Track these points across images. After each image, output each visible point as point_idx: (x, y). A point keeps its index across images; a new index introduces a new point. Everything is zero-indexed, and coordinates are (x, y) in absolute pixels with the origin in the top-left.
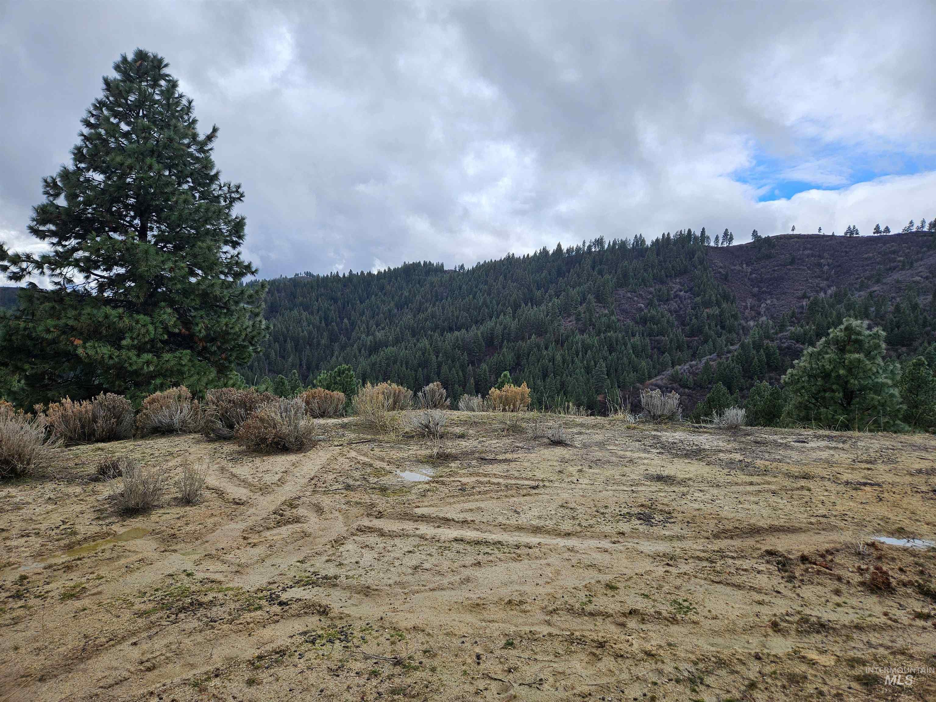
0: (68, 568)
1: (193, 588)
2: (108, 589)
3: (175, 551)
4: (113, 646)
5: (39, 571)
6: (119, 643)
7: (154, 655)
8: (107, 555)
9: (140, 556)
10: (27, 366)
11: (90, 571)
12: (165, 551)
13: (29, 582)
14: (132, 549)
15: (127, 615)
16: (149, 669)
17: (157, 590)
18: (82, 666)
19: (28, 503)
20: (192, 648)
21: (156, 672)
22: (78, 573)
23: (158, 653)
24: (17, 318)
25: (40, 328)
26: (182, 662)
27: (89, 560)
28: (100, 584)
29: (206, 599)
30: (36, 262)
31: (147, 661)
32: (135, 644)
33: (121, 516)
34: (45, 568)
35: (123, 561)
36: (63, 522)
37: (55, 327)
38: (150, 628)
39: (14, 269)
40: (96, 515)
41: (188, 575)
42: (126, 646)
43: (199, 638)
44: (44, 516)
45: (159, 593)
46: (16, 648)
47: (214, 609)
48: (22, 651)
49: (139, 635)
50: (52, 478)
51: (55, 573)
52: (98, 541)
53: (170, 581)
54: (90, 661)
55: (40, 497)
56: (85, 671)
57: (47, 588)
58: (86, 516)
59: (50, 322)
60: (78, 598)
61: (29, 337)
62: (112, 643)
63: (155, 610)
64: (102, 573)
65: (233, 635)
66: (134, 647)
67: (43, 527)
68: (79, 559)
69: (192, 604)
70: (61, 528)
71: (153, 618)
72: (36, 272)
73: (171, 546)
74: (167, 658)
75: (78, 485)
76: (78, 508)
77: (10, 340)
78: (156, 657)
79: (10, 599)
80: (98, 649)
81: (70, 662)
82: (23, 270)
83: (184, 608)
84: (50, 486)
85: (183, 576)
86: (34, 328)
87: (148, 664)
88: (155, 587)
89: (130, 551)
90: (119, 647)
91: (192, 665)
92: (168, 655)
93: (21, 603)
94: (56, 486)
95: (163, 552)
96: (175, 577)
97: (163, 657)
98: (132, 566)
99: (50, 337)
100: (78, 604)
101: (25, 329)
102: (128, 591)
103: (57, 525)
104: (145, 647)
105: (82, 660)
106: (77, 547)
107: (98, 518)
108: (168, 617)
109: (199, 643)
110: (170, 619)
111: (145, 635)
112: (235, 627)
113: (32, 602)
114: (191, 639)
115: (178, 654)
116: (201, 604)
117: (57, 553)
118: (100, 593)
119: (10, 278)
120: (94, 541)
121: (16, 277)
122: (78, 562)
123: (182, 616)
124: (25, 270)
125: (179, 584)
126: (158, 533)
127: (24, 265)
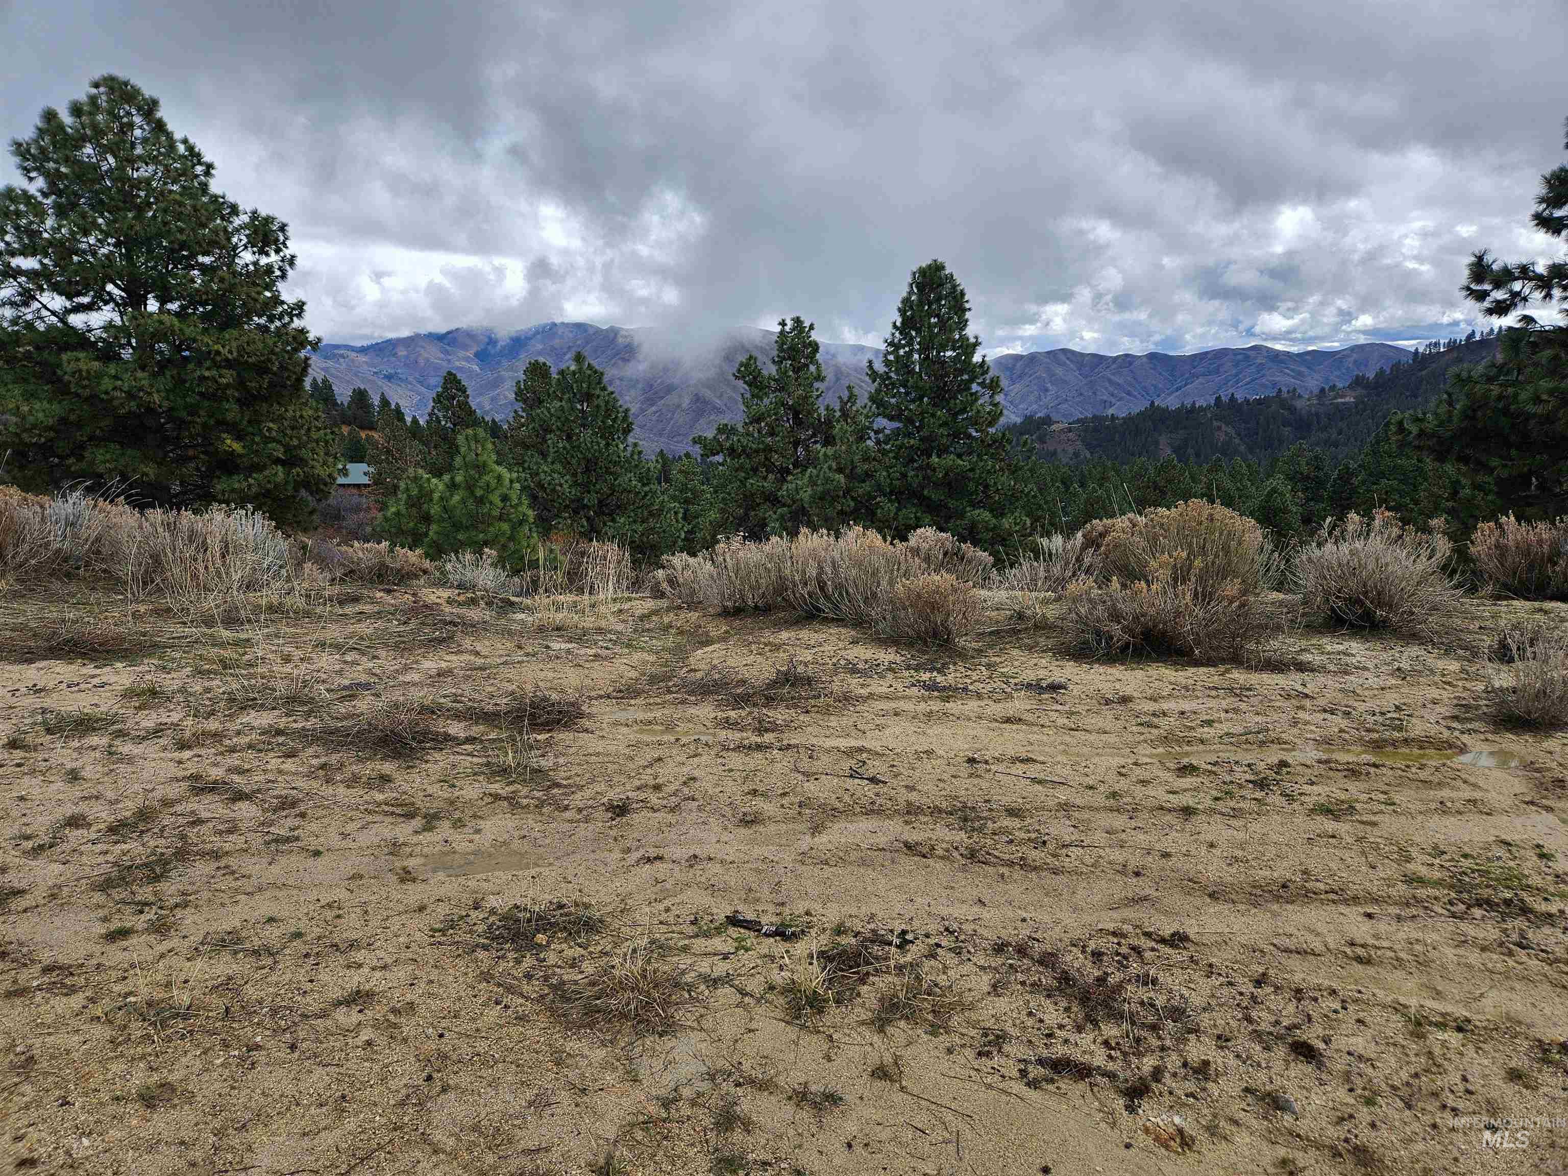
0: (1353, 772)
1: (1536, 880)
2: (1390, 824)
3: (1549, 809)
4: (1334, 902)
5: (1309, 763)
6: (1346, 902)
7: (1376, 943)
8: (1423, 775)
9: (1478, 795)
10: (1495, 462)
11: (1385, 788)
12: (1532, 803)
13: (1288, 773)
14: (1472, 780)
15: (1390, 870)
16: (1359, 960)
17: (1465, 856)
18: (1275, 907)
19: (1366, 669)
20: (1451, 967)
21: (1371, 971)
22: (1362, 786)
23: (1385, 944)
24: (1490, 380)
25: (1523, 396)
26: (1425, 979)
27: (1390, 773)
28: (1381, 812)
29: (1542, 907)
30: (1539, 277)
31: (1362, 946)
32: (1369, 916)
33: (1495, 723)
34: (1319, 761)
35: (1445, 793)
36: (1397, 707)
37: (1551, 392)
38: (1408, 904)
39: (1500, 295)
40: (1456, 712)
41: (1542, 856)
42: (1353, 913)
43: (1474, 957)
44: (1376, 692)
45: (1466, 863)
46: (1212, 845)
47: (1547, 930)
48: (1217, 852)
49: (1385, 906)
50: (1413, 637)
51: (1331, 773)
52: (1427, 751)
53: (1501, 852)
54: (1289, 907)
55: (1388, 664)
56: (1275, 915)
57: (1307, 788)
58: (1438, 709)
59: (1545, 384)
60: (1337, 818)
61: (1506, 412)
62: (1332, 896)
63: (1439, 883)
64: (1397, 798)
65: (1547, 986)
66: (1366, 919)
67: (1361, 707)
68: (1375, 766)
69: (1508, 902)
70: (1389, 715)
71: (1422, 893)
72: (1538, 295)
73: (1545, 797)
74: (1398, 959)
75: (1459, 658)
76: (1434, 693)
77: (1473, 418)
78: (1379, 948)
79: (1251, 785)
80: (1308, 896)
81: (1259, 892)
82: (1515, 295)
83: (1488, 902)
84: (1415, 650)
85: (1531, 854)
86: (1516, 395)
87: (1360, 951)
88: (1467, 850)
89: (1465, 782)
90: (1342, 908)
91: (1438, 993)
92: (1402, 955)
93: (1259, 795)
94: (1423, 653)
95: (1527, 803)
96: (1514, 849)
97: (1390, 954)
98: (1449, 804)
99: (1539, 410)
100: (1330, 825)
101: (1500, 398)
102: (1417, 839)
103: (1384, 710)
104: (1382, 927)
105: (1277, 898)
106: (1390, 749)
107: (1455, 718)
108: (1451, 903)
109: (1469, 966)
110: (1452, 909)
111: (1394, 910)
112: (1556, 975)
113: (1275, 799)
114: (1461, 951)
115: (1423, 963)
116: (1525, 911)
117: (1353, 748)
118: (1374, 824)
119: (1490, 312)
120: (1421, 748)
121: (1501, 309)
122: (1372, 770)
123: (1477, 912)
124: (1518, 294)
125: (1512, 864)
126: (1538, 770)
127: (1517, 286)
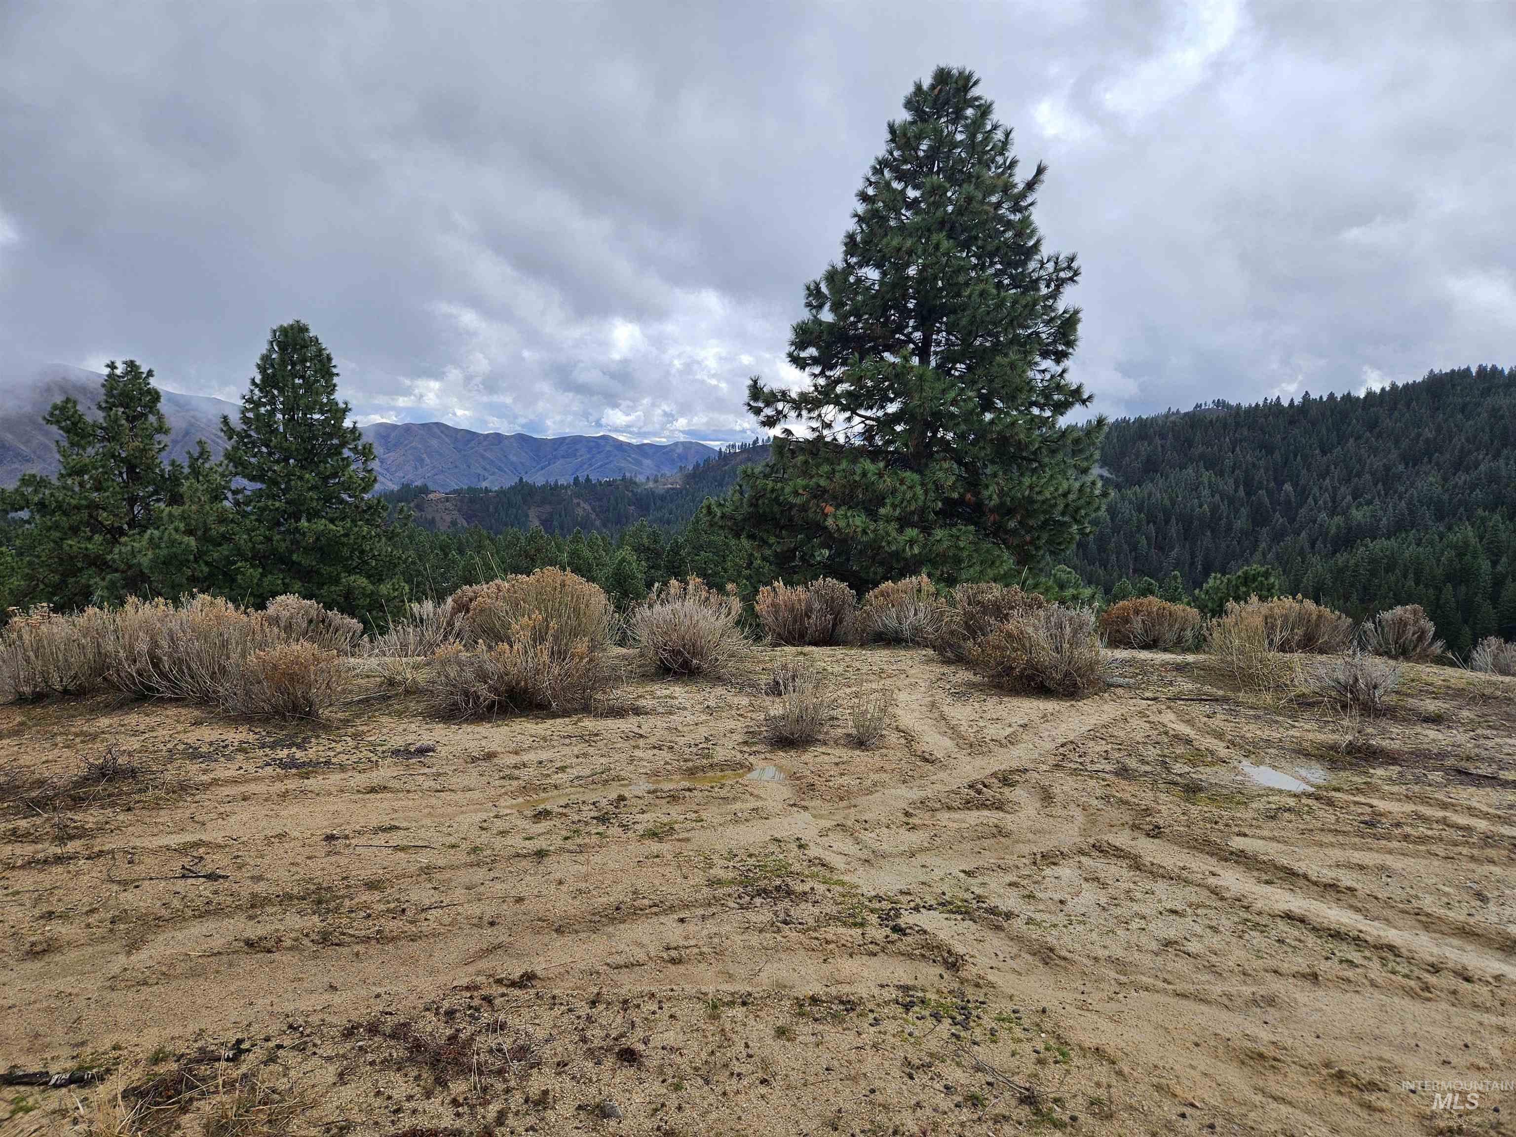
0: (673, 798)
1: (796, 868)
2: (700, 838)
3: (805, 808)
4: (656, 914)
5: (640, 795)
6: (665, 912)
7: (686, 944)
8: (723, 793)
9: (759, 804)
10: (772, 540)
11: (696, 808)
12: (794, 805)
13: (625, 806)
14: (756, 792)
15: (698, 878)
16: (673, 961)
17: (750, 856)
18: (611, 929)
19: (685, 709)
20: (739, 951)
21: (681, 969)
22: (679, 808)
23: (692, 943)
24: (766, 476)
25: (787, 490)
26: (720, 966)
27: (700, 794)
28: (693, 829)
29: (799, 888)
30: (793, 401)
31: (675, 949)
32: (682, 920)
33: (772, 745)
34: (649, 792)
35: (738, 806)
36: (706, 738)
37: (805, 488)
38: (709, 905)
39: (769, 411)
40: (746, 738)
41: (800, 846)
42: (670, 920)
43: (754, 939)
44: (692, 728)
45: (752, 861)
46: (560, 883)
47: (803, 906)
48: (564, 888)
49: (693, 910)
50: (719, 680)
51: (658, 801)
52: (726, 773)
53: (773, 847)
54: (622, 926)
55: (701, 703)
56: (610, 936)
57: (639, 817)
58: (735, 737)
59: (801, 482)
60: (661, 840)
61: (776, 499)
62: (655, 909)
63: (732, 882)
64: (704, 815)
65: (802, 952)
66: (679, 924)
67: (681, 741)
68: (690, 790)
69: (778, 888)
70: (701, 746)
71: (720, 892)
72: (793, 414)
73: (803, 800)
74: (701, 954)
75: (748, 695)
76: (731, 724)
77: (756, 506)
78: (687, 948)
79: (595, 821)
80: (636, 913)
81: (597, 918)
82: (779, 412)
83: (765, 891)
84: (720, 690)
85: (793, 846)
86: (783, 489)
87: (674, 954)
88: (752, 850)
89: (751, 795)
90: (663, 919)
91: (730, 976)
92: (704, 949)
93: (601, 829)
94: (725, 692)
95: (792, 806)
96: (782, 844)
97: (696, 950)
98: (740, 815)
99: (798, 501)
100: (655, 846)
101: (773, 490)
102: (718, 847)
103: (698, 742)
104: (691, 928)
105: (612, 920)
106: (701, 774)
107: (746, 743)
108: (740, 897)
109: (751, 948)
110: (741, 902)
111: (700, 912)
112: (808, 942)
113: (614, 831)
114: (744, 937)
115: (719, 953)
116: (789, 893)
117: (674, 777)
118: (688, 840)
119: (764, 424)
120: (722, 770)
121: (770, 422)
122: (687, 794)
123: (758, 901)
124: (781, 412)
125: (781, 856)
126: (798, 779)
127: (780, 406)
